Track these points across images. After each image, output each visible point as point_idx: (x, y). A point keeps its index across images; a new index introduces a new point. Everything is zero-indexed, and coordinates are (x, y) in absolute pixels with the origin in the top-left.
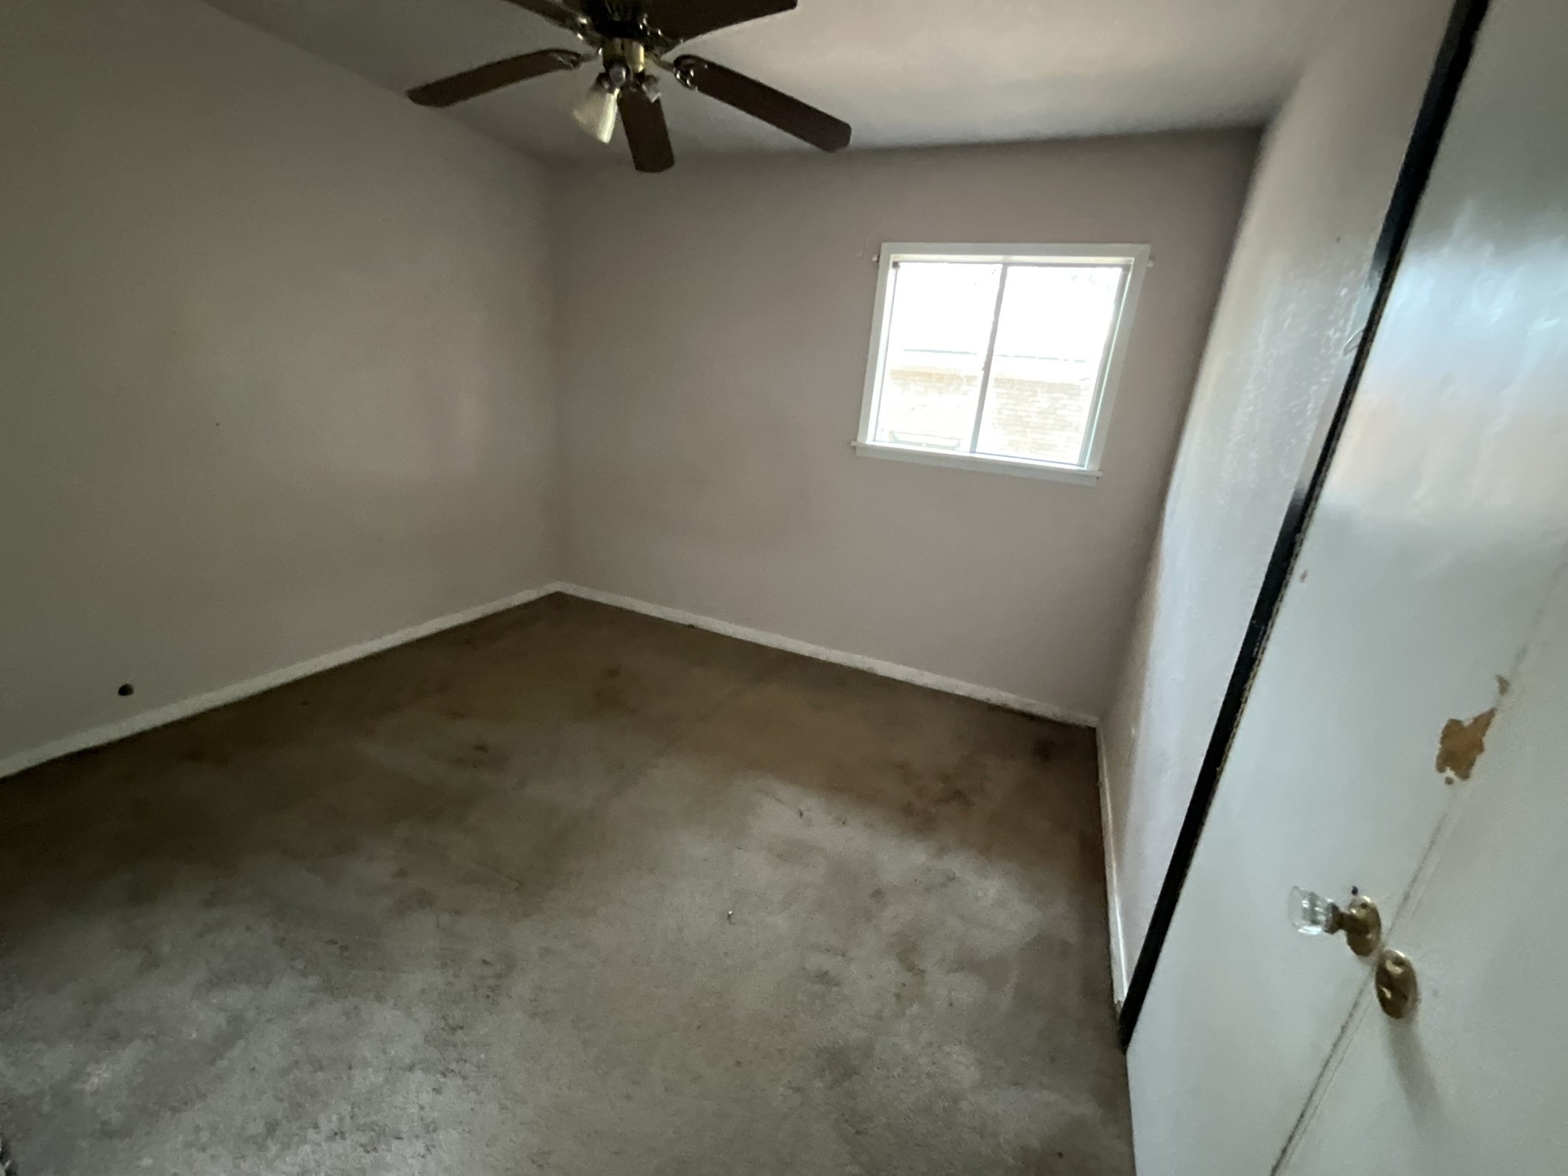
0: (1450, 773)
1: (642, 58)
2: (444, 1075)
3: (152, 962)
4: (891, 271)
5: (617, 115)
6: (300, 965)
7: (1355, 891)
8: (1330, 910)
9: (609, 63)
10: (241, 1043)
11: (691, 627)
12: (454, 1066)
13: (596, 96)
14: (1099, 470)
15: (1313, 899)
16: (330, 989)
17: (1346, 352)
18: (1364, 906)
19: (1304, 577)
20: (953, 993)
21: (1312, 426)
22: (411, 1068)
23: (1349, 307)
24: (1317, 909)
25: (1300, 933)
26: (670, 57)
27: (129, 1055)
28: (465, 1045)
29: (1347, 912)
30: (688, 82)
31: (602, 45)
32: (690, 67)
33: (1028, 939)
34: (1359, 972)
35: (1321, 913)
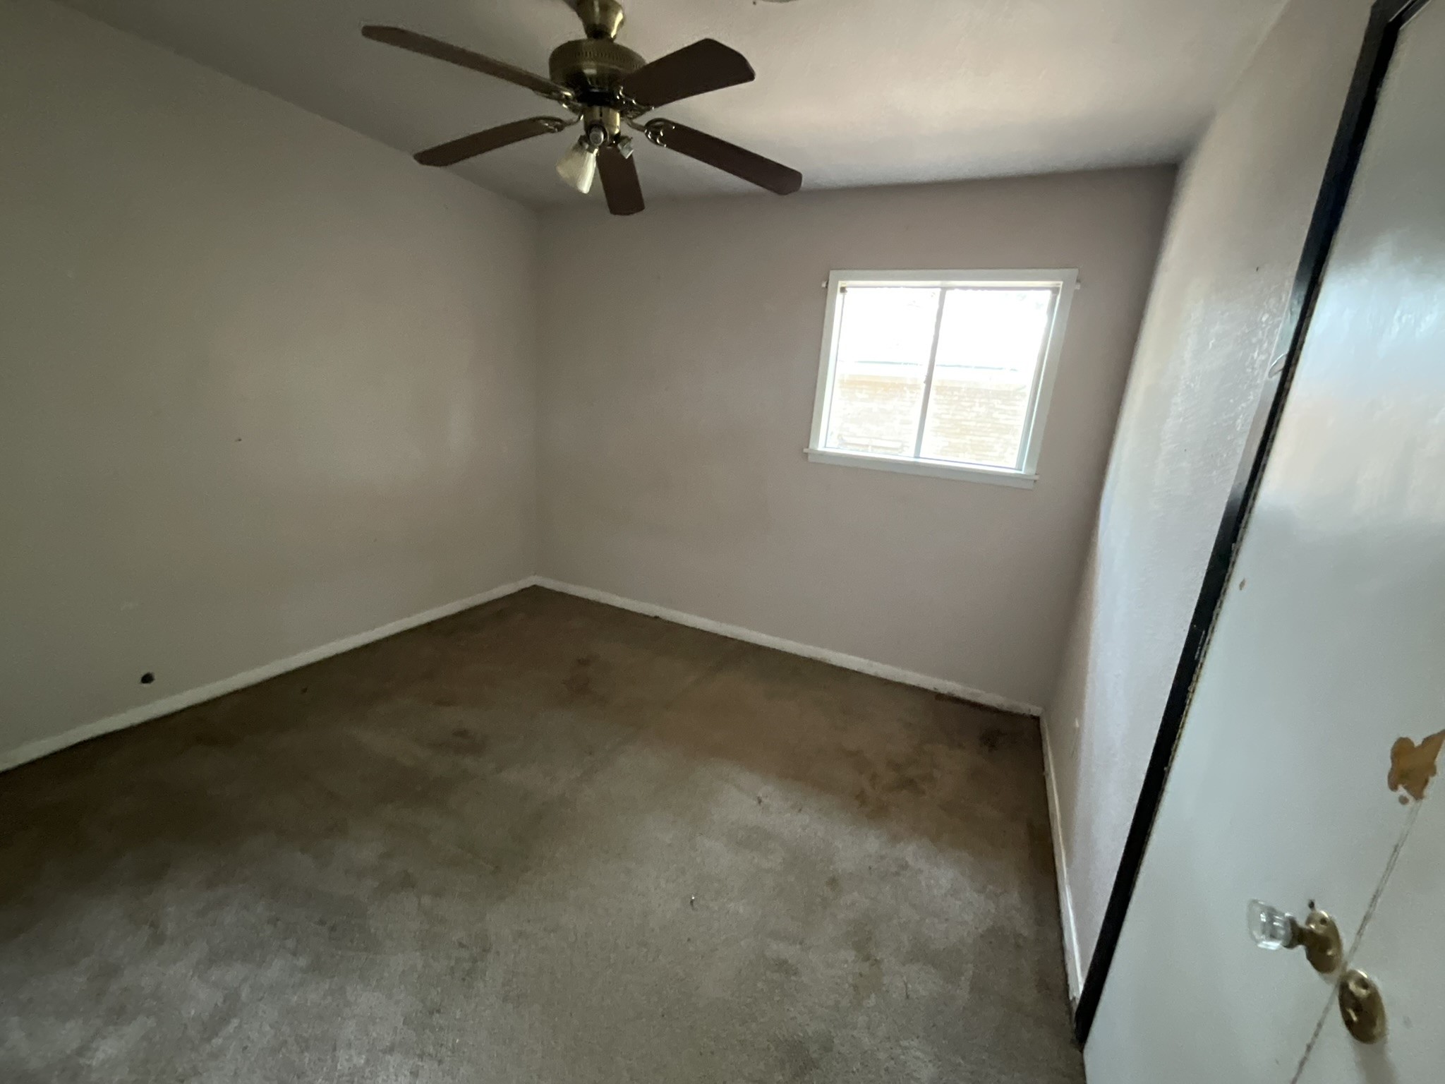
0: (1402, 791)
1: (618, 123)
2: (421, 1057)
3: (158, 939)
4: (839, 296)
5: (596, 170)
6: (290, 943)
7: (1312, 905)
8: (1289, 924)
9: (589, 127)
10: (235, 1022)
11: (656, 618)
12: (431, 1049)
13: (576, 154)
14: (1036, 474)
15: (1271, 913)
16: (317, 967)
17: (1270, 375)
18: (1323, 921)
19: (1242, 585)
20: (910, 986)
21: (1242, 442)
22: (390, 1050)
23: (1271, 333)
24: (1275, 923)
25: (1260, 948)
26: (642, 120)
27: (133, 1031)
28: (441, 1029)
29: (1307, 927)
30: (658, 141)
31: (582, 112)
32: (659, 128)
33: (980, 930)
34: (1323, 989)
35: (1281, 928)
